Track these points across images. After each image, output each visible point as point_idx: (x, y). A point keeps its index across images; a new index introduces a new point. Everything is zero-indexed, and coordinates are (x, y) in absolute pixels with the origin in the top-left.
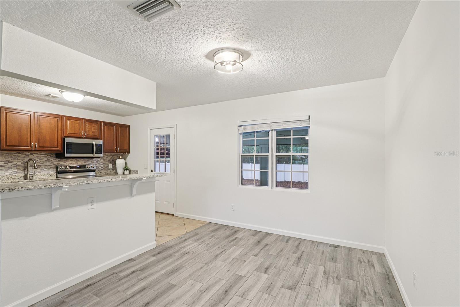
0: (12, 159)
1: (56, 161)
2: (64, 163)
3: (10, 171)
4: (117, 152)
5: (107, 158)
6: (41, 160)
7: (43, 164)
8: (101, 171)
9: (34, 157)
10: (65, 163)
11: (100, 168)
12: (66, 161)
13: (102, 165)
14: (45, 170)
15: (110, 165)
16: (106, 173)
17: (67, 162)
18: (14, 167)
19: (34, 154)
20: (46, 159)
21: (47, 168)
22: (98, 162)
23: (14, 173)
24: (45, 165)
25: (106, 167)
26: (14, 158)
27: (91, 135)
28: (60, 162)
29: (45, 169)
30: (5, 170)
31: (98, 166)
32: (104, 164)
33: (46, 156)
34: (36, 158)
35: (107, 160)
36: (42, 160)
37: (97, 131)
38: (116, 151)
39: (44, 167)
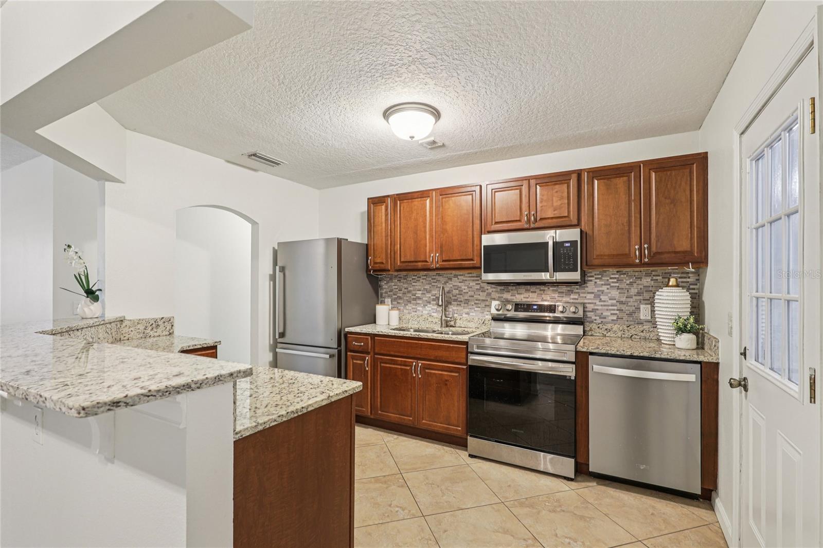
0: (430, 286)
1: (496, 291)
2: (511, 296)
3: (429, 308)
4: (642, 264)
5: (631, 284)
6: (470, 289)
7: (473, 296)
8: (609, 326)
9: (460, 282)
10: (514, 297)
11: (609, 314)
12: (516, 292)
13: (615, 308)
14: (476, 309)
15: (642, 307)
16: (627, 334)
17: (518, 294)
18: (434, 300)
19: (460, 275)
20: (478, 287)
21: (479, 306)
22: (599, 296)
23: (433, 313)
24: (476, 300)
25: (628, 312)
26: (433, 284)
27: (552, 218)
28: (503, 294)
29: (476, 307)
30: (422, 305)
31: (600, 308)
32: (621, 303)
33: (478, 280)
34: (462, 284)
35: (634, 291)
36: (471, 287)
37: (569, 204)
38: (637, 261)
39: (475, 303)
